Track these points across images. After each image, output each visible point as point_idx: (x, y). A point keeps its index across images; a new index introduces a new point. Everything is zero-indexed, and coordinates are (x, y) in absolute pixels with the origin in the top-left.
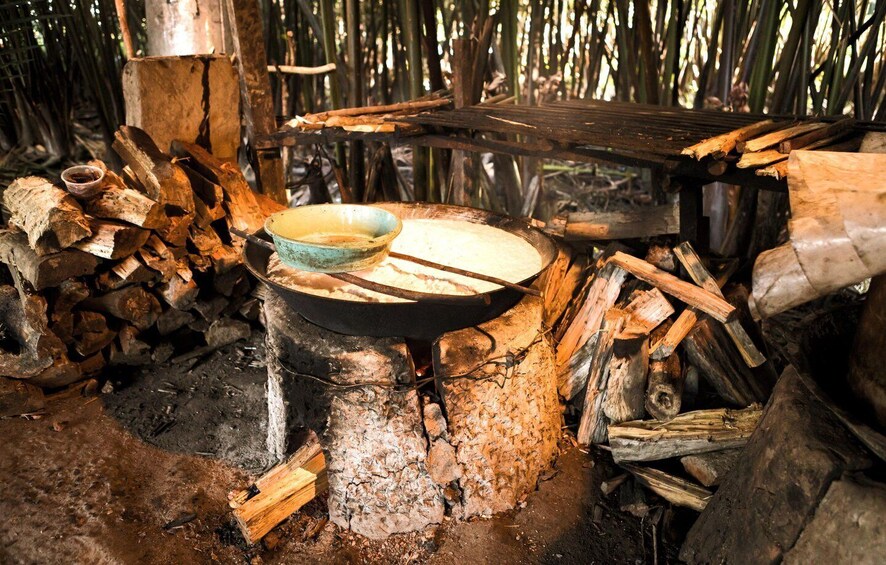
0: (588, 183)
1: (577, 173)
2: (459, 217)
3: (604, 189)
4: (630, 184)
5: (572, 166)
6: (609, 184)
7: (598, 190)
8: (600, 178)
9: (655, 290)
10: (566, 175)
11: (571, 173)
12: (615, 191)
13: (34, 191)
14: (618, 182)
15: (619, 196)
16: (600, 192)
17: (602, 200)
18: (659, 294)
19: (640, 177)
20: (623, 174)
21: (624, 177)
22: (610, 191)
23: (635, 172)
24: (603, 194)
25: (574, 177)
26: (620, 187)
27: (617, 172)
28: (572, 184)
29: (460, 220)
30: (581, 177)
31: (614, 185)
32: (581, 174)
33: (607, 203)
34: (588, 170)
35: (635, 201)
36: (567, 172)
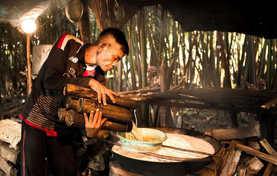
0: (197, 118)
1: (191, 114)
2: (174, 132)
3: (204, 120)
4: (215, 118)
5: (188, 111)
6: (205, 118)
7: (202, 121)
8: (201, 116)
9: (255, 157)
10: (187, 115)
11: (189, 114)
12: (209, 121)
13: (11, 125)
14: (210, 118)
15: (211, 123)
16: (202, 122)
17: (204, 125)
18: (257, 159)
19: (218, 115)
20: (210, 114)
21: (211, 115)
22: (207, 121)
23: (216, 113)
24: (204, 123)
25: (191, 116)
26: (211, 119)
27: (208, 113)
28: (190, 119)
29: (175, 133)
30: (193, 116)
31: (208, 119)
32: (193, 114)
33: (207, 126)
34: (195, 112)
35: (218, 125)
36: (187, 113)
